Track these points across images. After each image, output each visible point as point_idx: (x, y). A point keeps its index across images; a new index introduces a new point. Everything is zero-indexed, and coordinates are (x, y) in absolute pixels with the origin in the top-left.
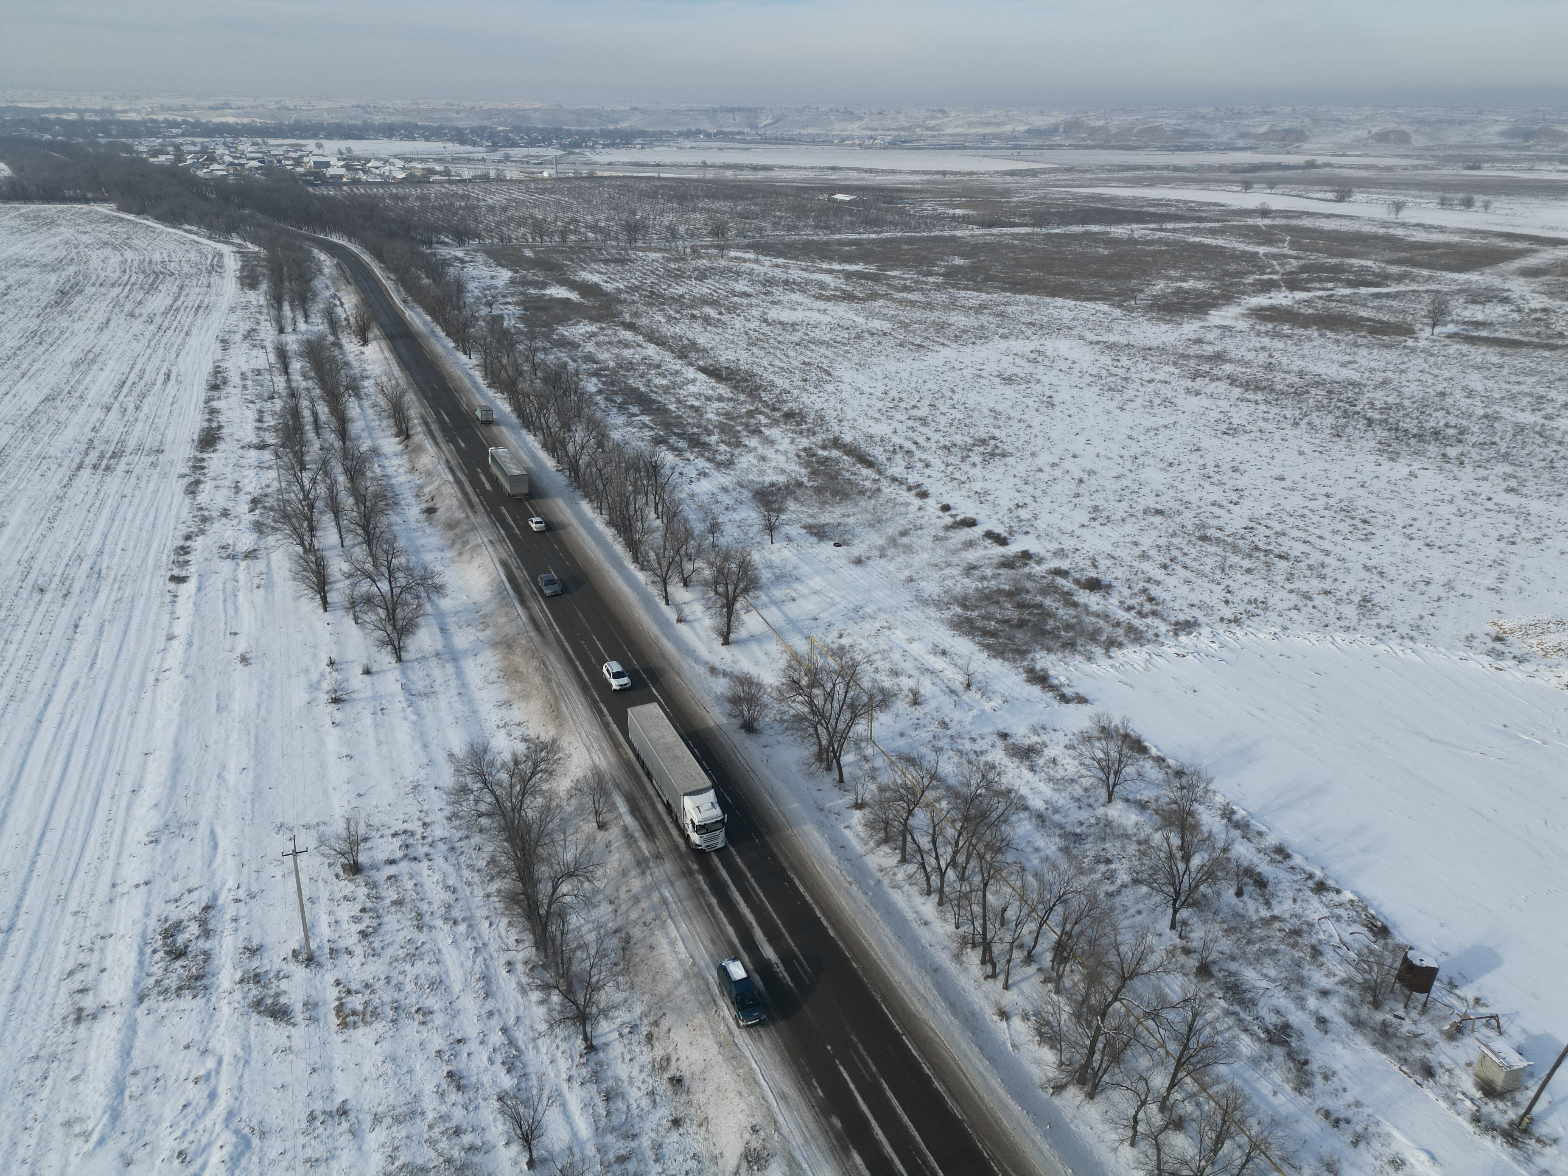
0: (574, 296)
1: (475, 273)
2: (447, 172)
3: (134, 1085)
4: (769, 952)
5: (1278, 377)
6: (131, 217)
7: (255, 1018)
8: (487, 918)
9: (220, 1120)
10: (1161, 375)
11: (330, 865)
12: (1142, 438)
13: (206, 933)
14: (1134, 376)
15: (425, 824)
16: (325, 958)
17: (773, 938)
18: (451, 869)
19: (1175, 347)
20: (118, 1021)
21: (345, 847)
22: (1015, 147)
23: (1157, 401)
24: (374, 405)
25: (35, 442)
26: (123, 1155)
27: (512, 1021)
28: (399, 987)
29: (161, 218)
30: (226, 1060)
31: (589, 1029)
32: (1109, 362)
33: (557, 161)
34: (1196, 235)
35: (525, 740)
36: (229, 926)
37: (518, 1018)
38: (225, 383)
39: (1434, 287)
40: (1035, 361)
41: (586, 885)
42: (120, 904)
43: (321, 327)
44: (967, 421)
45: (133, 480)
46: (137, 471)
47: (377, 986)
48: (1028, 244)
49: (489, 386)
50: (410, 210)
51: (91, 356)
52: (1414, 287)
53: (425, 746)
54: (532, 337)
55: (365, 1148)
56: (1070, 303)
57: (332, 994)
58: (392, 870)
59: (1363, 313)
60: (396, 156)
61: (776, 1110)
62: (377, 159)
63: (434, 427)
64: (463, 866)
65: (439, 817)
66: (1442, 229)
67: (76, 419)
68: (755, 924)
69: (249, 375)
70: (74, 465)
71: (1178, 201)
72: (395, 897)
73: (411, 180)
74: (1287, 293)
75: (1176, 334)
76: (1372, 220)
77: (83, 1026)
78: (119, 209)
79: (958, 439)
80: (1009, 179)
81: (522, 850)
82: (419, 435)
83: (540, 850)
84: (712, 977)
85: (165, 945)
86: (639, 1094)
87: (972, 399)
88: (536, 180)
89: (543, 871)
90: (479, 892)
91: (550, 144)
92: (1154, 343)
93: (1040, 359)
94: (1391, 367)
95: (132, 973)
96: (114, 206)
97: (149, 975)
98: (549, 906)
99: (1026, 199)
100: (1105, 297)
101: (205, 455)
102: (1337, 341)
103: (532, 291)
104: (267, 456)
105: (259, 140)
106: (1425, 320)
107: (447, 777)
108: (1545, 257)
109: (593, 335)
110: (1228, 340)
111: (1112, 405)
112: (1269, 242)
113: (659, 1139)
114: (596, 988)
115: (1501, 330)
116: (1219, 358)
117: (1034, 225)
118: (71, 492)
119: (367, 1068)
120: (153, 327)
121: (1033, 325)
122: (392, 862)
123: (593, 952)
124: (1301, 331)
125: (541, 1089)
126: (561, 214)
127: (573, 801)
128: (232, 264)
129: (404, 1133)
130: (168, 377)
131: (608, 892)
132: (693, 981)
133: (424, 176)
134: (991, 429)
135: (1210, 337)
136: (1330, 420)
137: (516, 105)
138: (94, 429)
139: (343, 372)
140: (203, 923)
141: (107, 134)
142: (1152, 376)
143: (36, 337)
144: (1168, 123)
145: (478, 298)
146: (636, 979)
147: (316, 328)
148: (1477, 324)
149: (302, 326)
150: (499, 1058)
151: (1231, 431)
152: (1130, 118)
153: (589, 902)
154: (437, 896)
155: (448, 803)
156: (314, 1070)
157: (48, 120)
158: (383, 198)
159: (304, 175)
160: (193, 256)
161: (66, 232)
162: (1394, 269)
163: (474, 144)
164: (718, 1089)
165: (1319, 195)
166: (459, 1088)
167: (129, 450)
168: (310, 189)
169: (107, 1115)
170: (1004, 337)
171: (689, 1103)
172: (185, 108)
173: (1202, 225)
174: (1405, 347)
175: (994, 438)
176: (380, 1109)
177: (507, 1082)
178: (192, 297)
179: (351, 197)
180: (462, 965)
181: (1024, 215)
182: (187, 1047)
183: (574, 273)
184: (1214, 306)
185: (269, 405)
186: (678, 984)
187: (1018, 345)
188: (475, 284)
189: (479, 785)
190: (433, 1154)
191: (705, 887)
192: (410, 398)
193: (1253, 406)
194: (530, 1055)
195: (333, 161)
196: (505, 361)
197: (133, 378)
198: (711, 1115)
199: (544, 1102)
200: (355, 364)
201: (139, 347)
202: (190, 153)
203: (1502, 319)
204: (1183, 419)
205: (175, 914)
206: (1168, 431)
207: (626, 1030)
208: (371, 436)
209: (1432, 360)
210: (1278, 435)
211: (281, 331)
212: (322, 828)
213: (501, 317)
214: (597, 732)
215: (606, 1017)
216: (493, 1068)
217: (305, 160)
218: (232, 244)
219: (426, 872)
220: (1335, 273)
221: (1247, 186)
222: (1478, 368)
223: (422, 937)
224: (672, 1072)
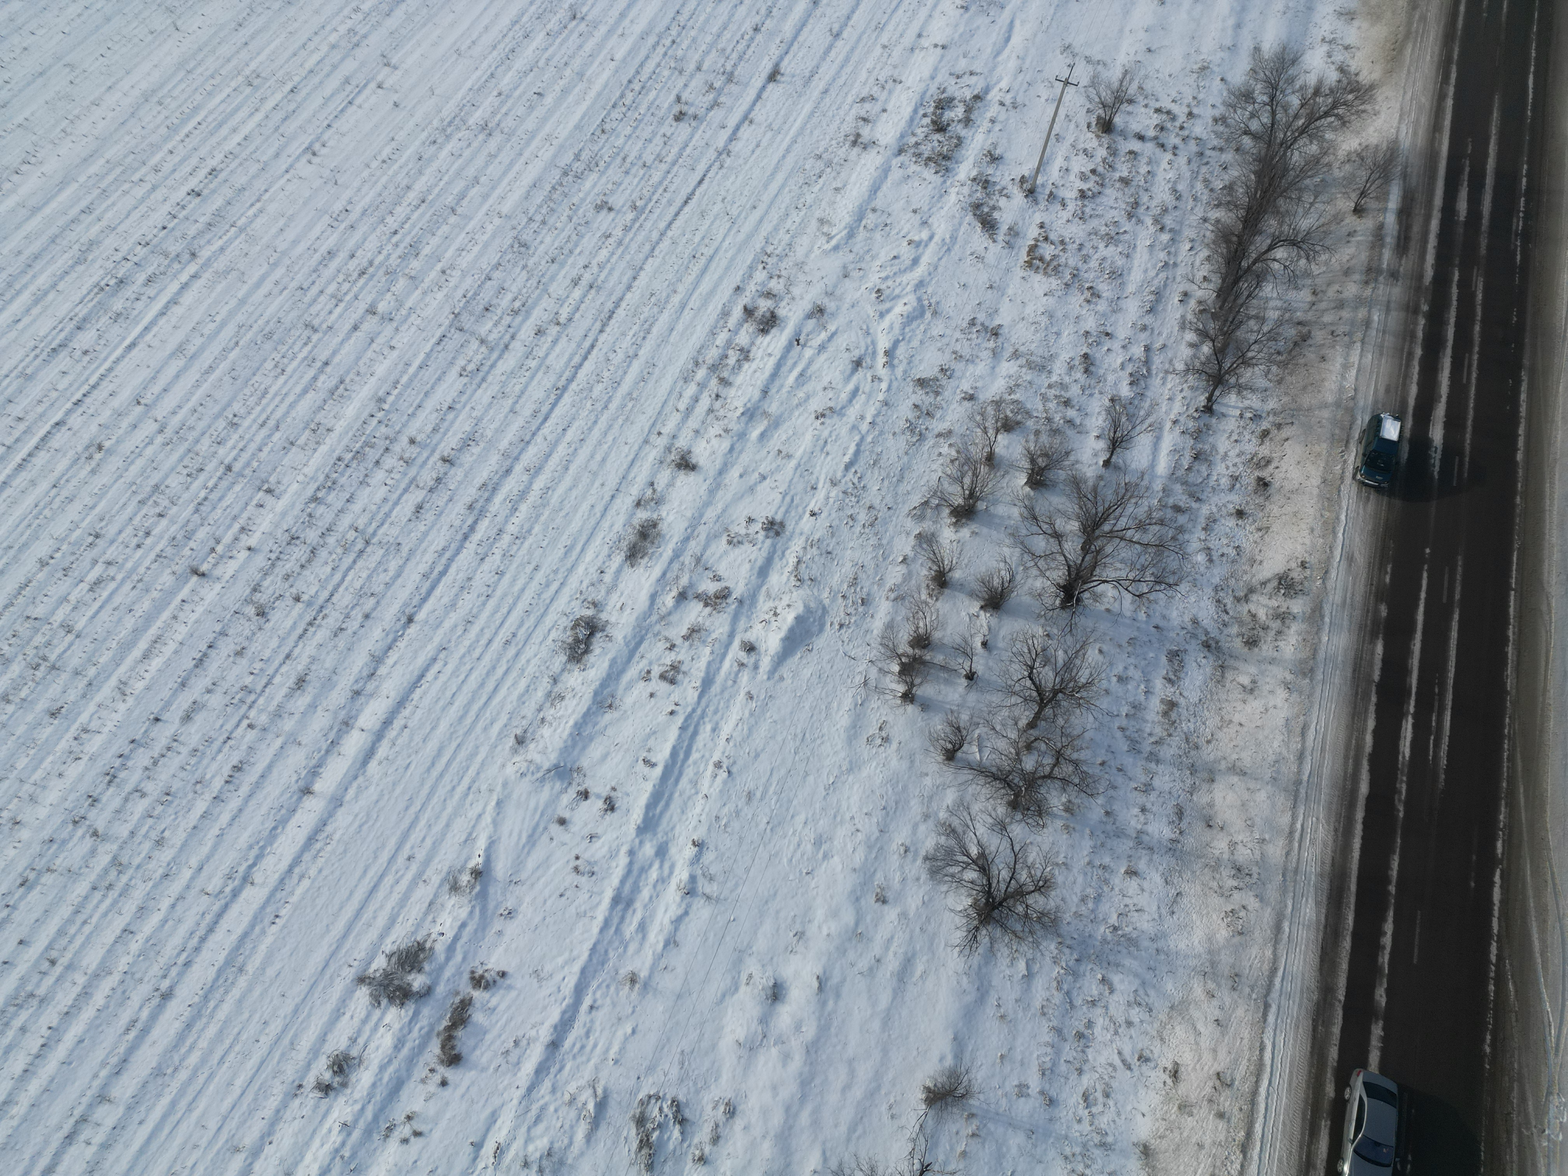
3: (870, 219)
4: (1437, 434)
7: (970, 218)
8: (1192, 241)
9: (913, 283)
11: (1088, 111)
13: (967, 121)
15: (1190, 115)
16: (1042, 197)
17: (1453, 423)
18: (1188, 174)
20: (879, 160)
21: (1109, 100)
26: (845, 267)
27: (1158, 345)
28: (1086, 259)
30: (936, 239)
31: (1217, 393)
35: (1342, 70)
36: (986, 124)
37: (1164, 346)
41: (1303, 262)
42: (918, 55)
47: (1069, 247)
53: (1238, 26)
55: (997, 370)
57: (1033, 232)
58: (1136, 145)
61: (1335, 564)
64: (1200, 178)
65: (1207, 113)
68: (1444, 399)
72: (1125, 174)
77: (856, 150)
81: (1265, 192)
83: (1281, 202)
84: (1362, 420)
85: (934, 114)
86: (1225, 472)
89: (1271, 225)
90: (1199, 212)
95: (903, 124)
97: (914, 134)
98: (1254, 263)
107: (1239, 74)
113: (1217, 516)
114: (1247, 363)
119: (1029, 310)
122: (1141, 138)
123: (1266, 329)
125: (1148, 415)
127: (1348, 167)
129: (1029, 378)
131: (1318, 281)
132: (1340, 413)
140: (969, 110)
146: (1288, 378)
150: (1130, 369)
153: (1293, 280)
154: (1162, 194)
155: (1224, 103)
156: (991, 287)
164: (1295, 514)
166: (1086, 371)
169: (845, 232)
171: (1262, 507)
176: (1022, 349)
177: (1125, 391)
180: (1146, 271)
182: (915, 211)
186: (1325, 405)
189: (1265, 98)
190: (1041, 408)
191: (1420, 334)
194: (1156, 381)
198: (1274, 528)
199: (1145, 426)
205: (953, 90)
207: (1249, 415)
212: (1100, 68)
214: (1426, 101)
215: (1239, 393)
216: (1121, 373)
219: (1164, 165)
223: (1127, 226)
224: (1265, 474)
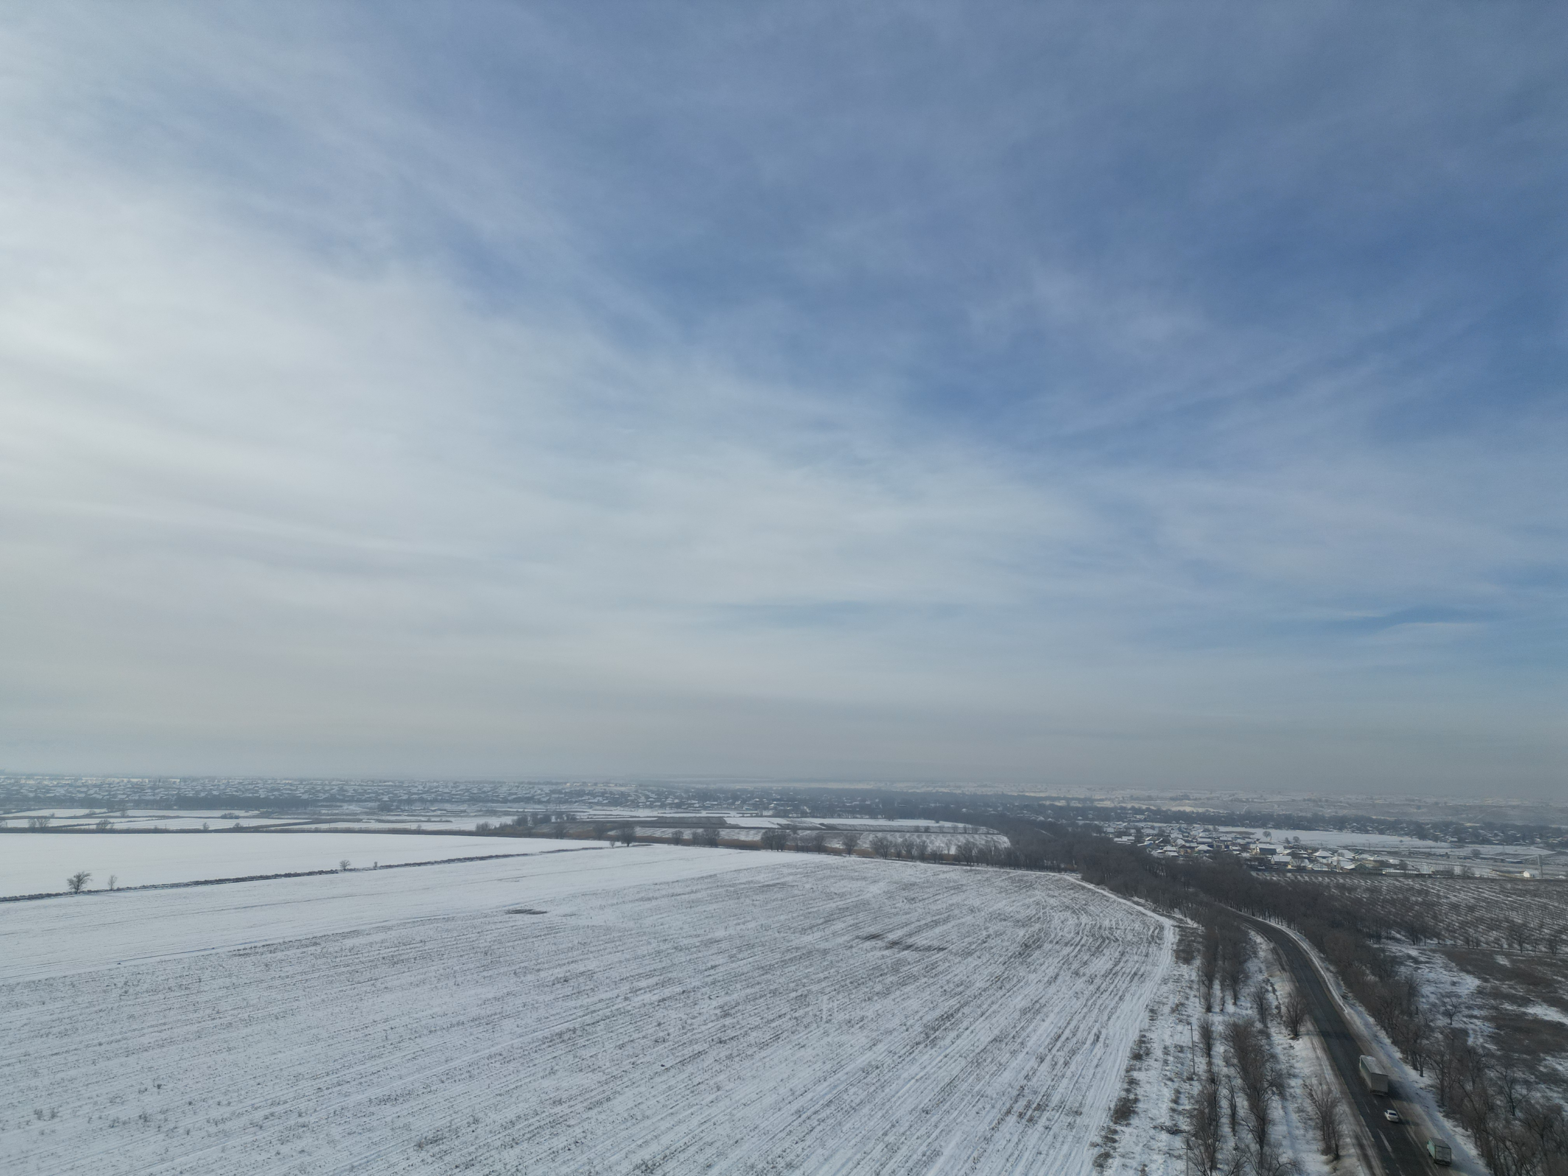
1: (1432, 976)
2: (1403, 866)
6: (1091, 886)
24: (1300, 1110)
25: (978, 1079)
29: (1115, 890)
33: (1543, 861)
38: (1147, 1054)
43: (1249, 1012)
45: (1050, 1138)
46: (1055, 1129)
50: (1359, 901)
51: (1037, 1006)
54: (1507, 1062)
60: (1345, 847)
62: (1325, 849)
63: (1371, 1152)
67: (1014, 1064)
69: (1172, 1050)
70: (1004, 1109)
73: (1360, 871)
78: (1084, 879)
82: (1352, 1160)
88: (1514, 880)
91: (1533, 843)
96: (1079, 876)
101: (1118, 1128)
103: (1508, 1006)
104: (1178, 1143)
105: (1211, 827)
118: (997, 1135)
120: (1092, 988)
126: (1548, 921)
128: (1171, 937)
130: (1097, 1037)
133: (1375, 868)
137: (1489, 802)
138: (1027, 1077)
139: (1268, 1065)
141: (1085, 818)
143: (999, 981)
145: (1434, 1005)
147: (1244, 1012)
149: (1230, 1008)
157: (1044, 806)
158: (1328, 887)
159: (1250, 860)
160: (1137, 926)
161: (1039, 894)
163: (1436, 839)
167: (1052, 1105)
168: (1254, 874)
172: (1150, 798)
178: (1129, 964)
179: (1295, 884)
185: (1187, 1086)
188: (1432, 989)
192: (1343, 1109)
195: (1280, 849)
196: (1469, 1087)
197: (1067, 1033)
200: (1282, 1058)
201: (1078, 1004)
202: (1148, 835)
208: (1292, 1146)
211: (1209, 1009)
213: (1465, 1033)
217: (1252, 846)
218: (1173, 918)
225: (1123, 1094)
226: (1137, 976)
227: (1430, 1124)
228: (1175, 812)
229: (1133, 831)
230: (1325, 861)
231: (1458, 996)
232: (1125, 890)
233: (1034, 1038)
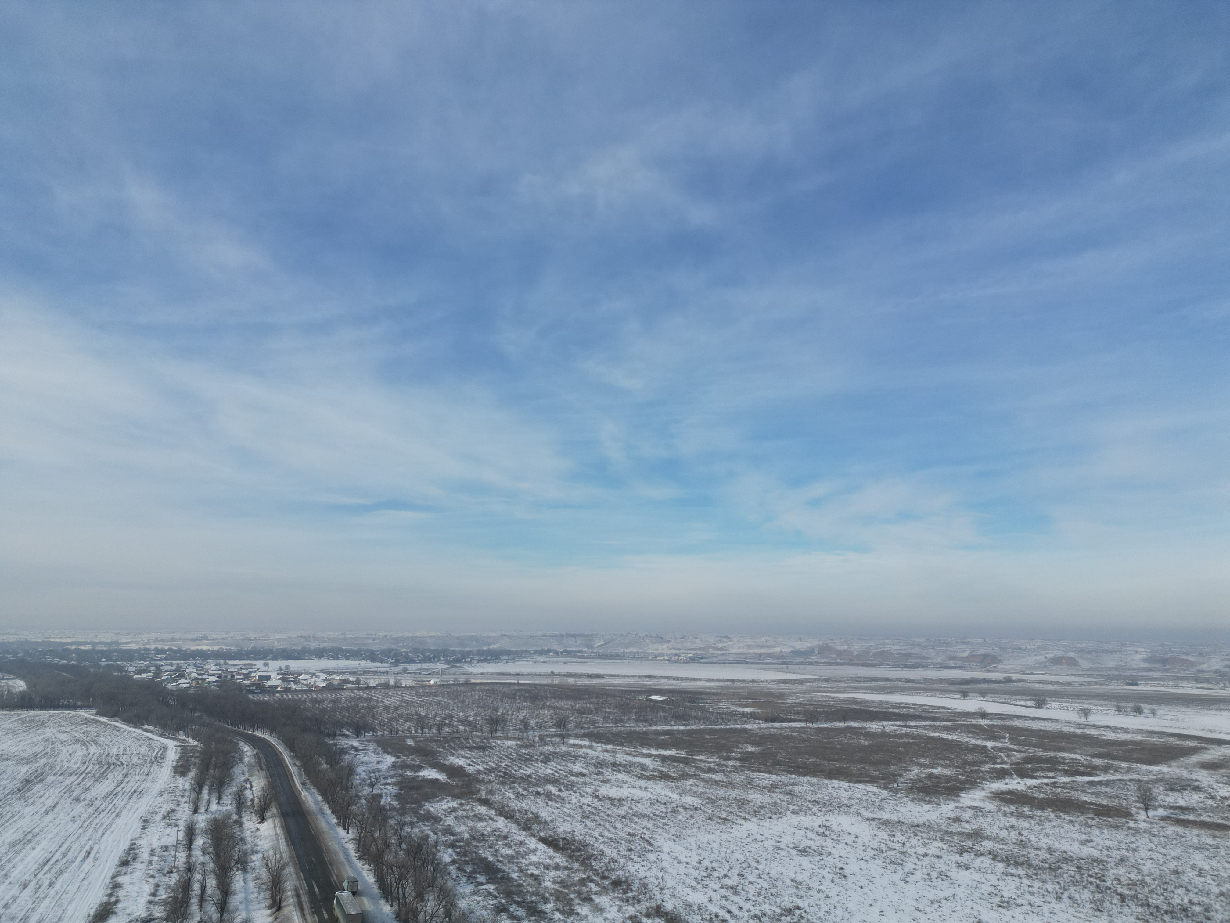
0: (442, 777)
1: (366, 759)
2: (358, 682)
5: (1032, 853)
6: (105, 720)
10: (932, 851)
12: (928, 910)
14: (909, 850)
19: (938, 824)
22: (784, 663)
23: (934, 874)
24: (257, 878)
29: (128, 721)
32: (886, 837)
33: (443, 672)
34: (934, 731)
38: (134, 859)
39: (1135, 776)
40: (823, 835)
43: (229, 807)
44: (773, 891)
48: (804, 736)
49: (360, 858)
50: (325, 710)
51: (30, 836)
52: (1119, 776)
54: (403, 812)
56: (845, 785)
59: (1086, 798)
60: (321, 671)
62: (307, 673)
63: (304, 898)
66: (1125, 730)
69: (158, 851)
71: (914, 704)
73: (330, 688)
74: (1019, 780)
75: (937, 813)
76: (1068, 722)
78: (99, 714)
79: (766, 908)
80: (782, 686)
82: (289, 908)
87: (775, 869)
88: (424, 687)
91: (439, 661)
92: (921, 821)
93: (827, 833)
94: (1123, 845)
96: (94, 711)
99: (797, 701)
100: (873, 780)
102: (1071, 822)
103: (409, 773)
105: (222, 662)
106: (1138, 805)
108: (1214, 754)
109: (454, 810)
110: (982, 820)
111: (896, 878)
112: (993, 738)
115: (1205, 815)
116: (977, 835)
117: (806, 721)
120: (91, 810)
121: (818, 803)
124: (1039, 813)
126: (440, 712)
128: (173, 755)
130: (88, 853)
133: (339, 685)
134: (795, 899)
135: (966, 816)
136: (1086, 895)
137: (417, 634)
139: (237, 848)
141: (109, 659)
142: (925, 850)
144: (895, 648)
145: (364, 780)
147: (225, 808)
148: (1182, 809)
149: (214, 807)
151: (1005, 904)
152: (866, 645)
157: (69, 650)
158: (305, 701)
159: (249, 686)
160: (144, 750)
161: (49, 732)
162: (1098, 762)
163: (382, 661)
165: (1022, 703)
168: (251, 696)
170: (794, 812)
172: (173, 640)
173: (937, 723)
174: (1129, 828)
175: (798, 908)
178: (130, 784)
179: (281, 701)
181: (798, 713)
183: (445, 758)
184: (963, 789)
185: (166, 879)
187: (807, 820)
188: (363, 768)
192: (290, 870)
193: (1017, 880)
195: (274, 675)
196: (377, 834)
197: (57, 856)
200: (249, 839)
202: (166, 672)
203: (1201, 805)
204: (961, 892)
206: (949, 904)
208: (247, 909)
209: (1156, 840)
210: (1046, 908)
211: (196, 811)
213: (380, 796)
217: (253, 675)
218: (177, 740)
220: (1053, 764)
221: (965, 694)
222: (1198, 848)
225: (105, 899)
226: (137, 793)
227: (348, 867)
228: (193, 651)
229: (152, 669)
230: (305, 682)
231: (380, 771)
232: (136, 720)
233: (20, 867)
